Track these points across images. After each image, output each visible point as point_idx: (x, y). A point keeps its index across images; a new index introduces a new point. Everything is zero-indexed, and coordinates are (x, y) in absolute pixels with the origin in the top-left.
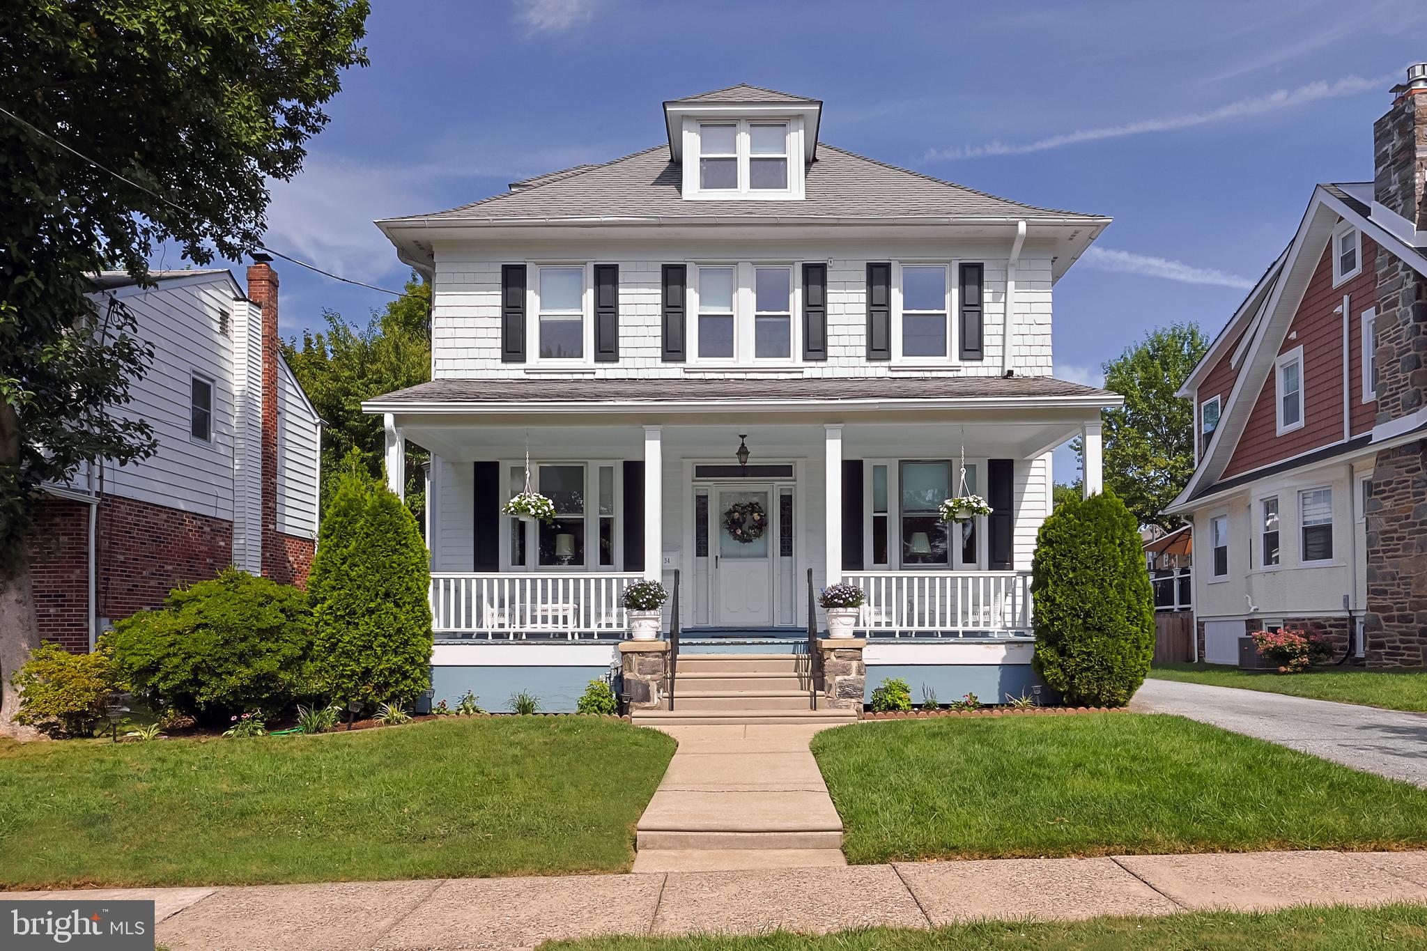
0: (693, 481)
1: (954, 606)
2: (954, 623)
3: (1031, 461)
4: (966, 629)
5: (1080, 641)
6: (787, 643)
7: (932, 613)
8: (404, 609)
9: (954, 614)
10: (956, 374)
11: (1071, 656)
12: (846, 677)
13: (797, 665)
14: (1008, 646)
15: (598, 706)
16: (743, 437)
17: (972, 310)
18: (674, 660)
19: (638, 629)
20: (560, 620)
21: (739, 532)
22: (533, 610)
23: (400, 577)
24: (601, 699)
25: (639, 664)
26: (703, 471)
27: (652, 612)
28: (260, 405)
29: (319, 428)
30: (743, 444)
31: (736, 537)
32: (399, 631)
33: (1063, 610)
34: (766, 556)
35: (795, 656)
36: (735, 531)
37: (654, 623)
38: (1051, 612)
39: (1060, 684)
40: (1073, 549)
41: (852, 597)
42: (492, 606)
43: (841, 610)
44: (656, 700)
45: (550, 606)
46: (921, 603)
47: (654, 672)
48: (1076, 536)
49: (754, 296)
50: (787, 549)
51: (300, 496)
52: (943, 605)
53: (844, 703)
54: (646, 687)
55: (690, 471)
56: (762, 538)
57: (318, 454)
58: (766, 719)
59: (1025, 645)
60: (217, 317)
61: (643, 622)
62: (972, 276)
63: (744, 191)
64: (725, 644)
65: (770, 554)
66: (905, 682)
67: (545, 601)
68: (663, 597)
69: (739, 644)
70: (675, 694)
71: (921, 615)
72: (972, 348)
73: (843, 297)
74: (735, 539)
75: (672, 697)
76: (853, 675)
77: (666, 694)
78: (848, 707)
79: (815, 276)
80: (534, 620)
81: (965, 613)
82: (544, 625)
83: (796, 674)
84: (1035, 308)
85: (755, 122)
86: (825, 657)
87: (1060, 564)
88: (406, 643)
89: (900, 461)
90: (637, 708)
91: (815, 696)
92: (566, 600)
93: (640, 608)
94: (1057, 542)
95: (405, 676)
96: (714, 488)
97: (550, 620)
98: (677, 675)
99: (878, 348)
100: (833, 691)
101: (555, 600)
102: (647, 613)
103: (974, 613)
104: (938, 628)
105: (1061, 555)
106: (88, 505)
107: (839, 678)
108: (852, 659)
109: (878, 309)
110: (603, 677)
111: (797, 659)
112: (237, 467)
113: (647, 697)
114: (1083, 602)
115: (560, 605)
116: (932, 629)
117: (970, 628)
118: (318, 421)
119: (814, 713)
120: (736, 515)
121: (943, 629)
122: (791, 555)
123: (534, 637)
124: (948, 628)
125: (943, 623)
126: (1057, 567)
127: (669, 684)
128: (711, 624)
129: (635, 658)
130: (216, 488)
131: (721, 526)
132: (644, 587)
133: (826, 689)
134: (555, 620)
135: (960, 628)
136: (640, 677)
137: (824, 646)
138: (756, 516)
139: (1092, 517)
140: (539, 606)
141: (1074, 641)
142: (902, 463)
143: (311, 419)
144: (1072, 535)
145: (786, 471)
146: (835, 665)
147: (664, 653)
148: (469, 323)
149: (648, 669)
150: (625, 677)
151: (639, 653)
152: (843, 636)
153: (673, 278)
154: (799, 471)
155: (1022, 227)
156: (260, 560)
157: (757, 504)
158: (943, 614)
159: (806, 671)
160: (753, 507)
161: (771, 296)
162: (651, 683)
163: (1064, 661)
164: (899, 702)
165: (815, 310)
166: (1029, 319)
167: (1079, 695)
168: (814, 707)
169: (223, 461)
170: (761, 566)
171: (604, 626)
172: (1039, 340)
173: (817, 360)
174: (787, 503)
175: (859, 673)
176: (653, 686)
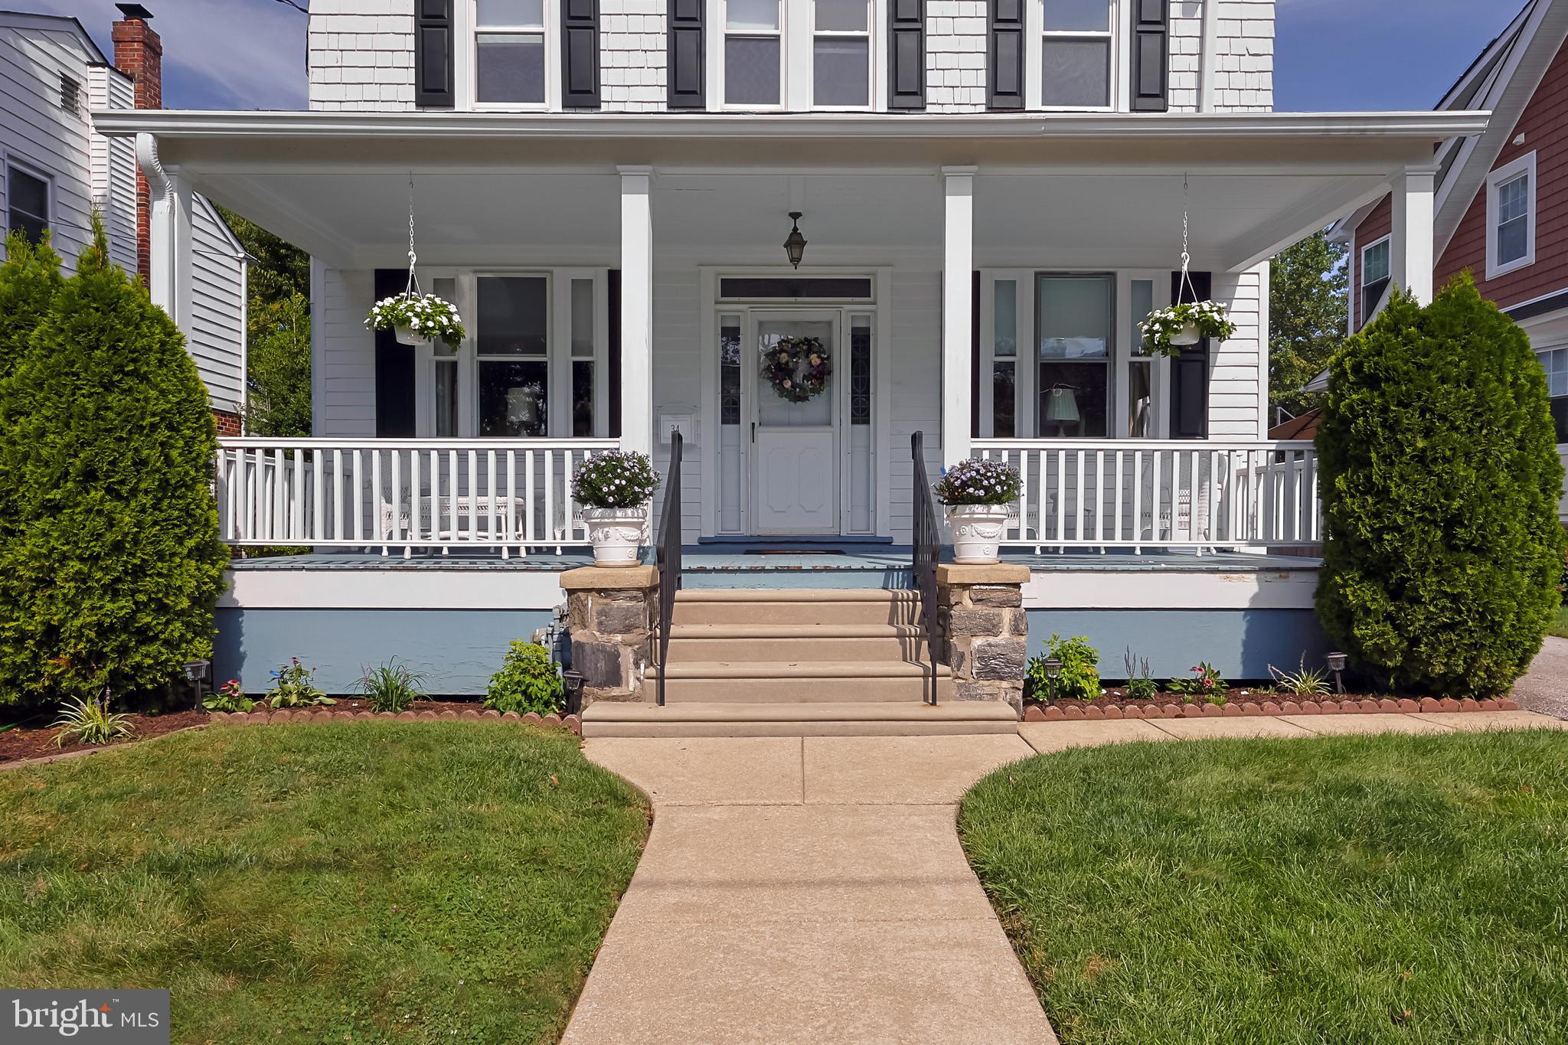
0: (717, 303)
1: (1128, 504)
2: (1128, 533)
3: (1238, 274)
4: (1147, 544)
5: (1437, 572)
6: (874, 570)
7: (1090, 514)
8: (133, 504)
9: (1128, 516)
11: (1416, 600)
12: (991, 639)
13: (894, 612)
14: (1262, 576)
15: (524, 693)
16: (795, 216)
17: (1151, 30)
18: (667, 602)
19: (604, 544)
20: (492, 524)
21: (788, 384)
22: (444, 507)
23: (120, 439)
24: (528, 679)
25: (600, 613)
26: (732, 288)
27: (629, 511)
28: (135, 219)
29: (244, 265)
30: (795, 229)
31: (783, 392)
32: (117, 547)
33: (1406, 512)
34: (829, 424)
35: (888, 594)
36: (781, 383)
37: (634, 533)
38: (1377, 515)
39: (1389, 654)
40: (1426, 393)
41: (1000, 483)
42: (389, 501)
43: (979, 509)
44: (632, 683)
45: (472, 499)
46: (1071, 499)
47: (628, 629)
48: (1430, 368)
49: (813, 4)
50: (861, 413)
51: (215, 355)
52: (1110, 504)
53: (988, 690)
54: (613, 657)
55: (713, 288)
56: (824, 393)
57: (244, 300)
58: (842, 726)
59: (1292, 575)
60: (59, 86)
61: (611, 530)
64: (763, 570)
65: (836, 421)
66: (1089, 643)
67: (463, 491)
68: (649, 482)
69: (789, 570)
70: (669, 669)
71: (1070, 518)
72: (1150, 91)
73: (951, 8)
74: (781, 395)
75: (661, 677)
76: (1005, 636)
77: (652, 671)
78: (993, 697)
80: (444, 525)
81: (1147, 515)
82: (463, 534)
83: (893, 630)
84: (1248, 29)
86: (953, 601)
87: (1397, 421)
88: (139, 572)
89: (1036, 274)
90: (597, 698)
91: (934, 676)
92: (502, 490)
93: (601, 503)
94: (1387, 380)
95: (145, 636)
96: (746, 312)
97: (473, 523)
98: (674, 630)
99: (1004, 92)
100: (966, 665)
101: (482, 490)
102: (619, 513)
103: (1162, 516)
104: (1099, 541)
105: (1400, 404)
107: (978, 642)
108: (1002, 604)
109: (1005, 27)
110: (541, 633)
111: (894, 600)
113: (614, 677)
114: (1447, 496)
115: (491, 499)
116: (1089, 544)
117: (1156, 542)
118: (242, 255)
119: (932, 712)
120: (784, 357)
121: (1110, 544)
122: (868, 422)
123: (426, 557)
124: (1118, 541)
125: (1109, 533)
126: (1391, 429)
127: (656, 652)
128: (744, 531)
129: (591, 602)
131: (760, 375)
132: (613, 464)
133: (954, 661)
134: (482, 525)
135: (1137, 542)
136: (603, 638)
137: (952, 579)
138: (815, 359)
139: (1459, 329)
140: (454, 499)
141: (1423, 572)
142: (1039, 276)
143: (233, 254)
144: (1419, 366)
145: (860, 288)
146: (971, 616)
147: (647, 592)
149: (616, 623)
150: (573, 638)
151: (599, 591)
152: (980, 557)
154: (881, 288)
157: (816, 339)
158: (1109, 517)
159: (911, 623)
160: (809, 346)
162: (622, 650)
163: (1399, 609)
164: (1083, 683)
165: (908, 27)
166: (1239, 46)
167: (1426, 675)
168: (932, 698)
170: (820, 439)
171: (569, 535)
172: (1253, 81)
173: (909, 109)
174: (861, 341)
175: (1016, 631)
176: (627, 656)
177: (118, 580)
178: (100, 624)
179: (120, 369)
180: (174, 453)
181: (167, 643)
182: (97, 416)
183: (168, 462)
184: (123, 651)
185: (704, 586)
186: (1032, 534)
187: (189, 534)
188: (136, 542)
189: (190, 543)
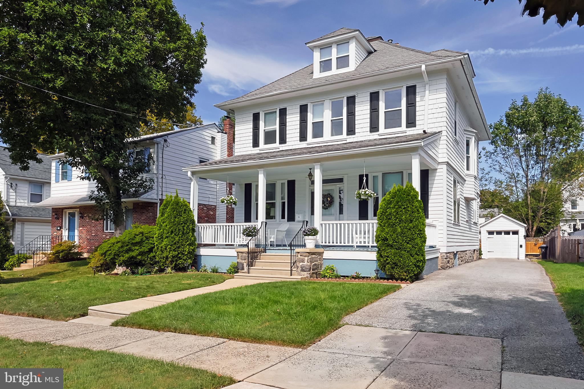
0: (309, 186)
3: (436, 169)
10: (405, 134)
16: (310, 169)
17: (411, 105)
21: (323, 205)
25: (241, 256)
30: (310, 172)
32: (175, 243)
44: (245, 270)
47: (245, 260)
49: (331, 112)
50: (342, 211)
53: (303, 274)
54: (243, 265)
55: (308, 183)
56: (332, 207)
60: (210, 139)
62: (411, 91)
63: (334, 71)
65: (335, 214)
70: (251, 268)
72: (411, 123)
73: (361, 108)
76: (306, 263)
79: (351, 101)
84: (439, 101)
85: (339, 44)
89: (383, 173)
90: (240, 272)
91: (292, 270)
98: (257, 260)
99: (374, 127)
100: (299, 268)
106: (157, 203)
107: (301, 264)
108: (305, 256)
109: (374, 110)
112: (218, 188)
113: (243, 269)
122: (343, 214)
129: (240, 254)
130: (209, 195)
133: (297, 268)
136: (241, 261)
138: (329, 199)
142: (384, 175)
145: (341, 180)
146: (300, 258)
147: (250, 253)
148: (244, 135)
149: (243, 258)
150: (238, 261)
151: (241, 252)
152: (308, 247)
153: (304, 110)
154: (345, 180)
155: (423, 67)
156: (225, 218)
160: (328, 195)
161: (336, 111)
162: (244, 263)
164: (327, 274)
165: (351, 114)
166: (436, 106)
168: (291, 275)
169: (213, 186)
172: (441, 115)
173: (352, 135)
174: (341, 193)
175: (308, 262)
176: (245, 265)
177: (175, 249)
178: (173, 256)
179: (177, 215)
180: (185, 228)
181: (184, 260)
182: (174, 222)
183: (184, 229)
184: (177, 261)
185: (271, 253)
186: (369, 243)
187: (188, 241)
188: (178, 242)
189: (188, 243)
